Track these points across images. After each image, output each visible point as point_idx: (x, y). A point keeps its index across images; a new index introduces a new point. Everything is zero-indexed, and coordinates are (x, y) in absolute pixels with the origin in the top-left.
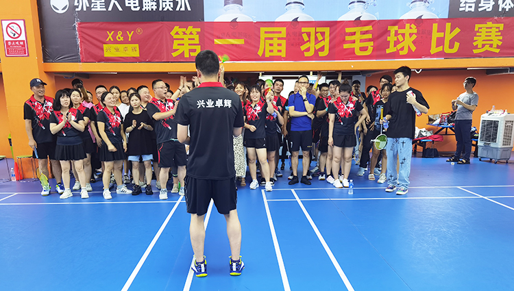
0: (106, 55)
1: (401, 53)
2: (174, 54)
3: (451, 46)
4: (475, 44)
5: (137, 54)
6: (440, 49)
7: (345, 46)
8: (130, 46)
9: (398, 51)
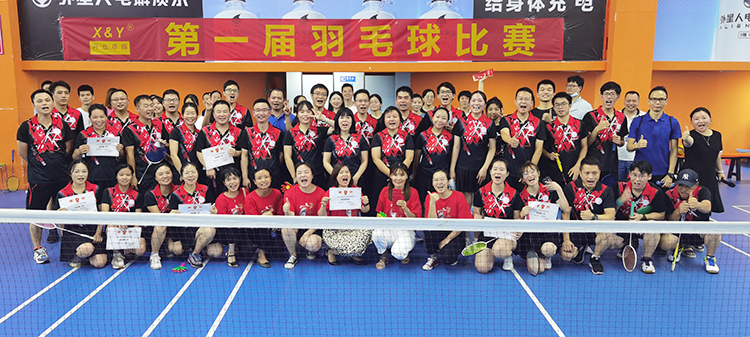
0: (93, 53)
1: (424, 54)
2: (170, 53)
3: (479, 48)
4: (505, 46)
5: (127, 52)
6: (467, 51)
7: (361, 46)
8: (119, 43)
9: (420, 52)
